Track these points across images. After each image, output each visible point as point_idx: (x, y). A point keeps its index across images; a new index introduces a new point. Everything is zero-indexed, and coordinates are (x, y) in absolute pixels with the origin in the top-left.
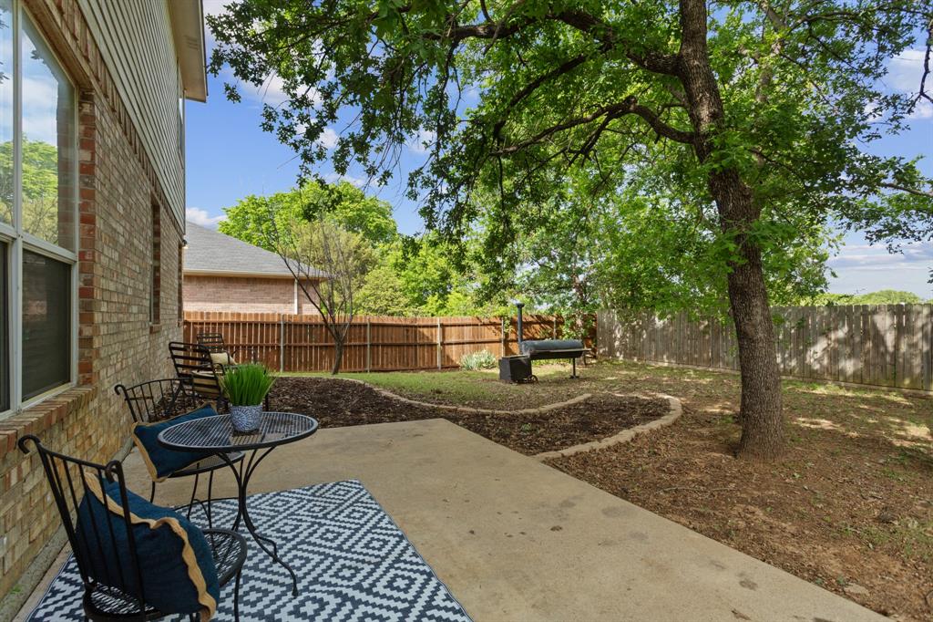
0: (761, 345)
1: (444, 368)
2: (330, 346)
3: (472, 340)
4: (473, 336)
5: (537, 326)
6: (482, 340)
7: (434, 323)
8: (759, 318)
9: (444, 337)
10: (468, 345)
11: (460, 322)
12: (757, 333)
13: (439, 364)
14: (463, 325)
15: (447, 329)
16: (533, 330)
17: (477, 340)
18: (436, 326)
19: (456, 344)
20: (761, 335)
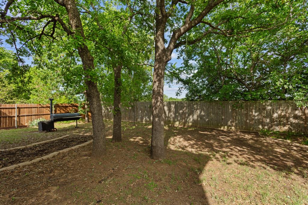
0: (96, 115)
1: (18, 127)
3: (36, 114)
4: (37, 112)
5: (71, 108)
6: (43, 114)
7: (13, 107)
8: (95, 106)
9: (19, 113)
10: (34, 116)
11: (30, 106)
12: (94, 111)
13: (16, 125)
14: (31, 108)
15: (21, 109)
16: (69, 109)
17: (39, 114)
18: (14, 108)
19: (26, 116)
20: (96, 112)
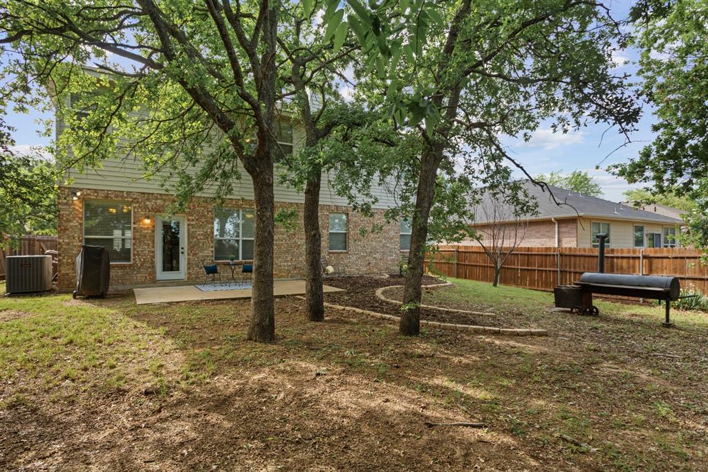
2: (531, 270)
